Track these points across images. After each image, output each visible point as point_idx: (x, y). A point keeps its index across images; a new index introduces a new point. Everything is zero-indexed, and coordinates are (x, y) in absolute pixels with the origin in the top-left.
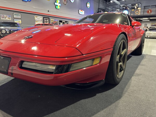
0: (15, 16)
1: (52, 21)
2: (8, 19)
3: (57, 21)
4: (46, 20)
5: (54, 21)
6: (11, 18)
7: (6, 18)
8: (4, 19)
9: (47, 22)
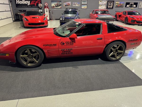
0: (83, 3)
1: (116, 4)
2: (78, 6)
3: (123, 3)
4: (111, 4)
5: (119, 4)
6: (79, 5)
7: (76, 5)
8: (75, 6)
9: (110, 6)
